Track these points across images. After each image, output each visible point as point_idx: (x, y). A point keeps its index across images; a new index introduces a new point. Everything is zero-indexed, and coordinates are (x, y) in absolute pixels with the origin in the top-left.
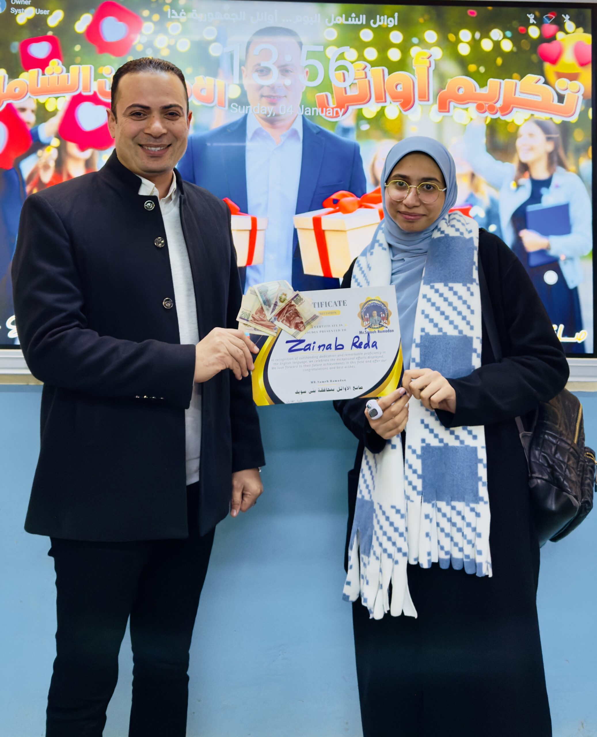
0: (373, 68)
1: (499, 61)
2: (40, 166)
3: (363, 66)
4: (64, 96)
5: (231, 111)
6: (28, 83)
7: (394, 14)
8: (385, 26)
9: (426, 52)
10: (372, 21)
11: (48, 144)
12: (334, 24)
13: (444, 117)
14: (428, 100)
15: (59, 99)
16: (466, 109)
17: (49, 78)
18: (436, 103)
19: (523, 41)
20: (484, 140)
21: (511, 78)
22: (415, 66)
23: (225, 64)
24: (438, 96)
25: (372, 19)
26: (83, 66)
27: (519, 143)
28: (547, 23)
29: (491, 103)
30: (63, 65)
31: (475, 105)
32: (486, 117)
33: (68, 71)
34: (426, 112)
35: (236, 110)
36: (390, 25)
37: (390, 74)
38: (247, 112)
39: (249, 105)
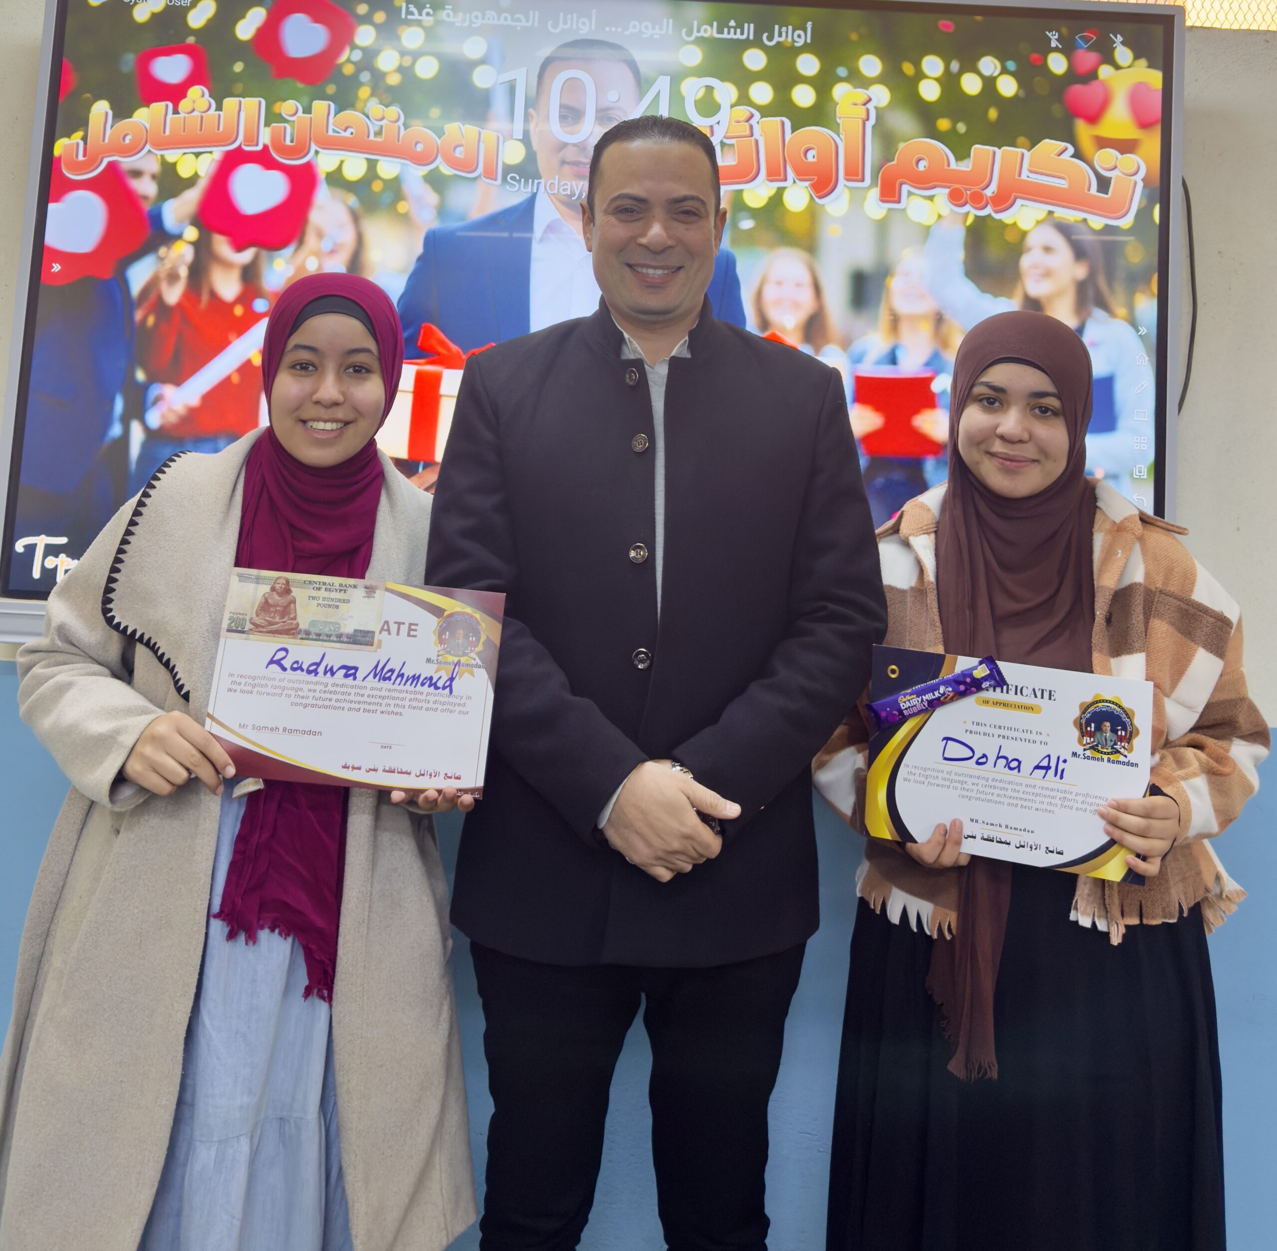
0: (764, 119)
1: (993, 114)
2: (163, 275)
3: (747, 115)
4: (211, 152)
5: (507, 187)
6: (148, 126)
7: (806, 24)
8: (788, 45)
9: (860, 94)
10: (765, 35)
11: (179, 237)
12: (697, 38)
13: (890, 210)
14: (863, 180)
15: (202, 157)
16: (931, 198)
17: (185, 118)
18: (877, 186)
19: (1037, 79)
20: (960, 255)
21: (1013, 145)
22: (840, 118)
23: (499, 103)
24: (880, 174)
25: (766, 32)
26: (247, 99)
27: (1026, 262)
28: (1082, 48)
29: (976, 189)
30: (210, 96)
31: (947, 191)
32: (967, 214)
33: (219, 108)
34: (857, 200)
35: (515, 185)
36: (797, 42)
37: (794, 130)
38: (535, 191)
39: (541, 178)
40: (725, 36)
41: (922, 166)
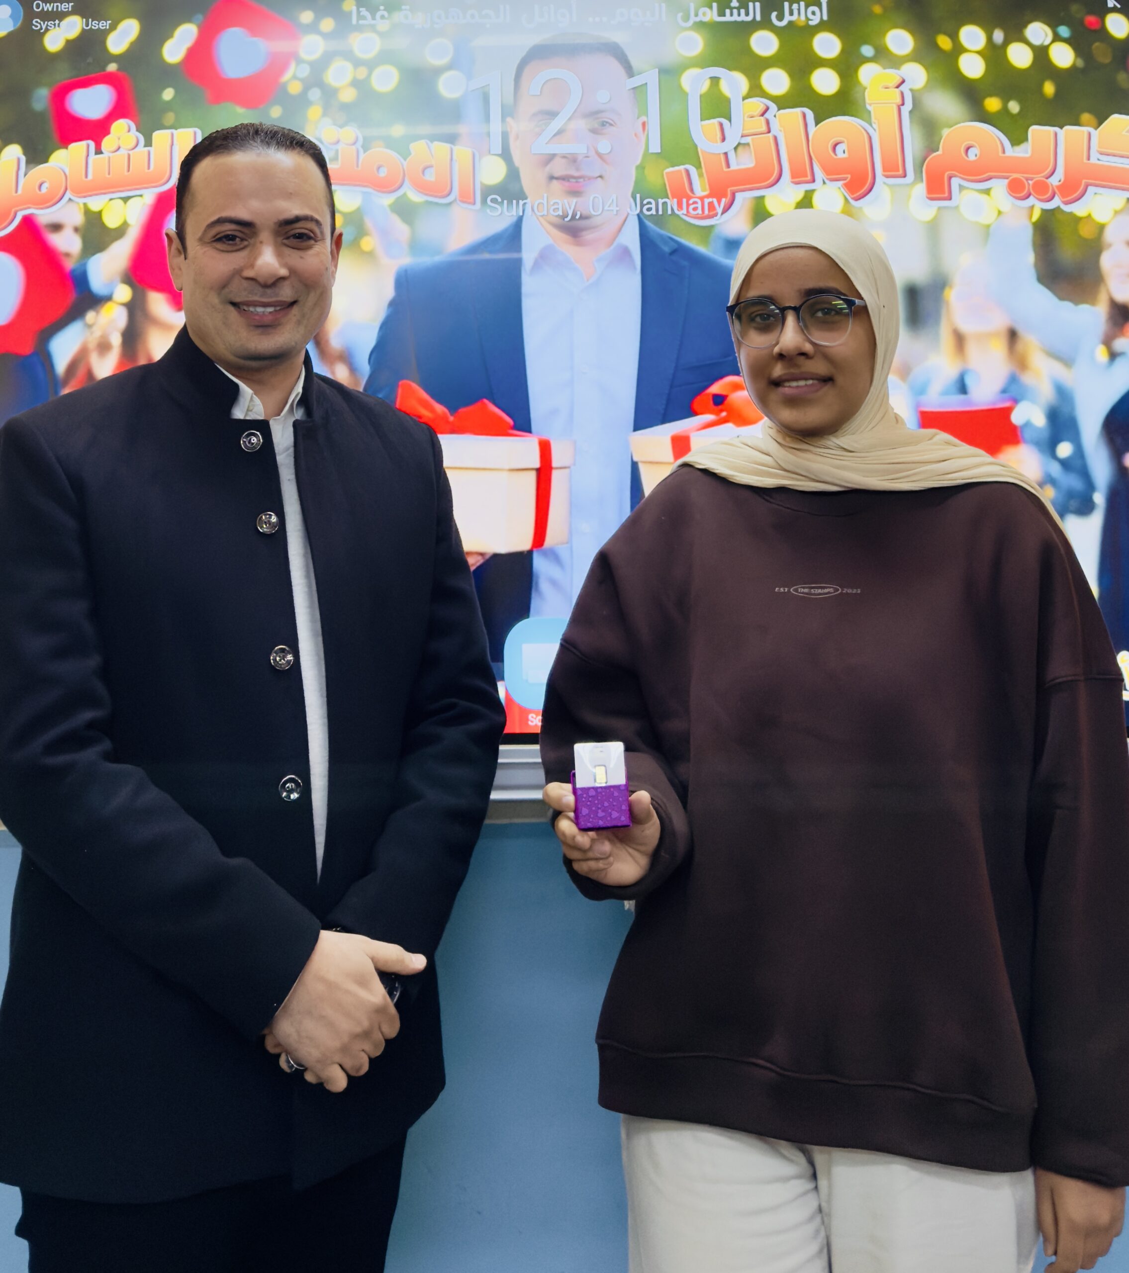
0: (782, 111)
1: (1049, 89)
2: (92, 345)
3: (761, 108)
4: (142, 195)
5: (488, 211)
6: (67, 171)
8: (802, 24)
9: (892, 76)
10: (774, 14)
11: (108, 298)
12: (695, 23)
13: (939, 208)
14: (905, 176)
15: (131, 202)
16: (987, 192)
17: (109, 158)
19: (1096, 44)
21: (1076, 123)
22: (870, 105)
23: (472, 113)
24: (925, 166)
25: (774, 10)
26: (180, 130)
27: (1106, 261)
29: (1037, 177)
30: (137, 130)
31: (1005, 182)
33: (148, 143)
34: (900, 200)
35: (497, 209)
36: (812, 20)
37: (818, 121)
38: (521, 214)
39: (526, 198)
40: (728, 18)
41: (973, 155)
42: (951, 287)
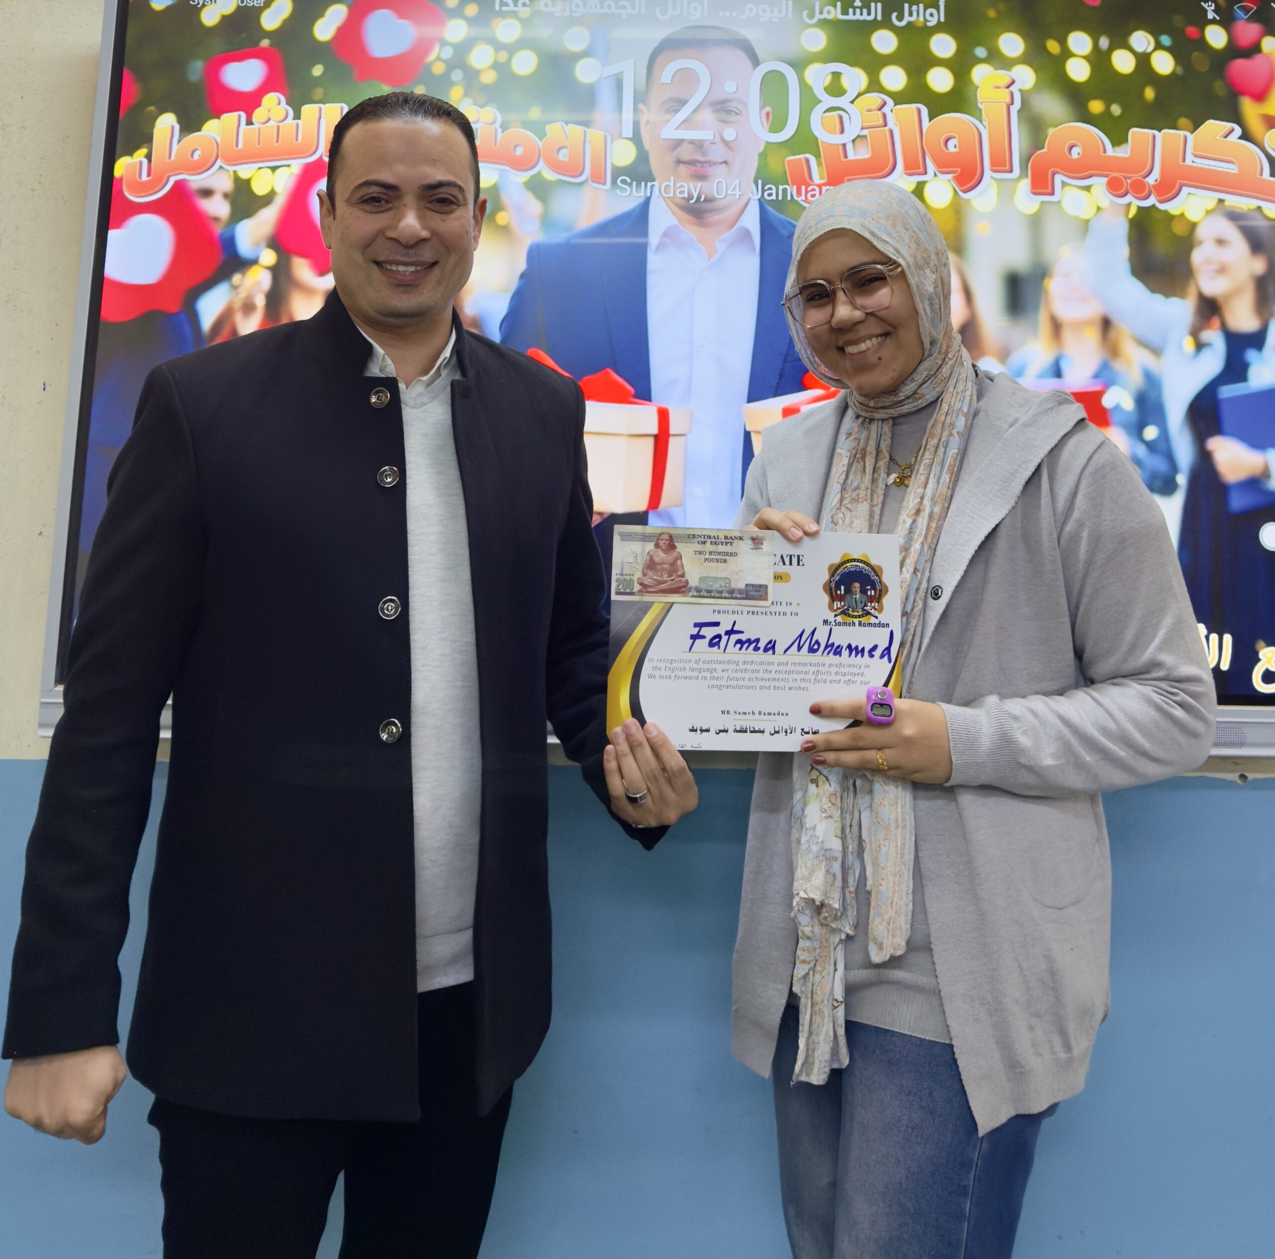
0: (897, 106)
1: (1149, 93)
2: (237, 306)
3: (879, 103)
4: (289, 166)
5: (618, 191)
6: (219, 139)
8: (920, 25)
9: (1003, 77)
10: (894, 15)
11: (254, 262)
12: (820, 20)
13: (1042, 203)
14: (1011, 171)
15: (279, 171)
16: (1088, 189)
17: (259, 128)
19: (1195, 53)
20: (1124, 251)
21: (1175, 127)
22: (981, 103)
23: (605, 97)
24: (1030, 163)
25: (895, 11)
26: (328, 105)
27: (1197, 257)
28: (1242, 18)
29: (1136, 177)
30: (288, 104)
31: (1104, 180)
33: (297, 116)
34: (1006, 194)
35: (626, 189)
36: (929, 21)
37: (931, 117)
38: (649, 195)
39: (654, 180)
40: (851, 17)
41: (1076, 153)
42: (1051, 277)
